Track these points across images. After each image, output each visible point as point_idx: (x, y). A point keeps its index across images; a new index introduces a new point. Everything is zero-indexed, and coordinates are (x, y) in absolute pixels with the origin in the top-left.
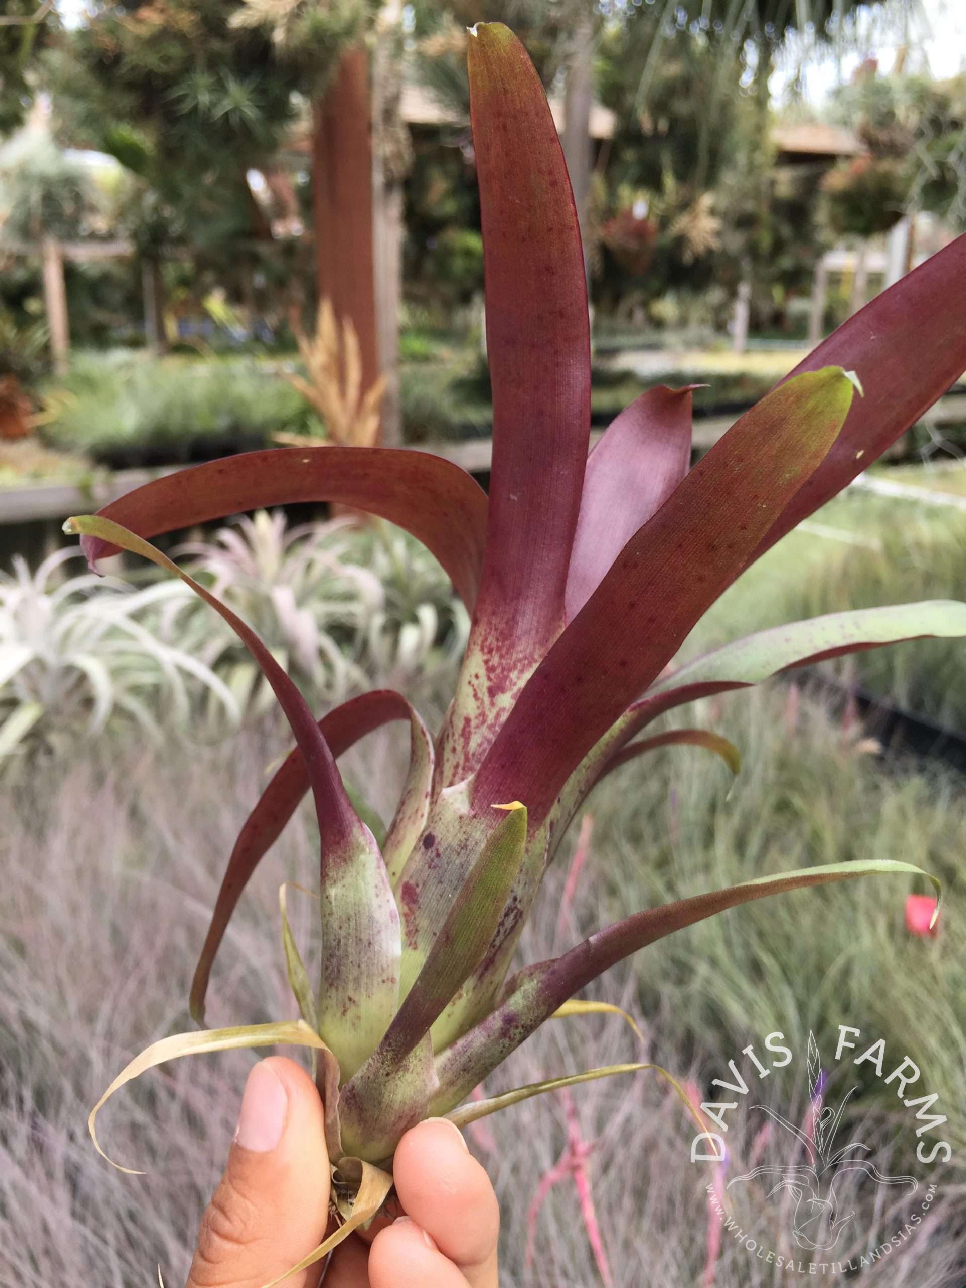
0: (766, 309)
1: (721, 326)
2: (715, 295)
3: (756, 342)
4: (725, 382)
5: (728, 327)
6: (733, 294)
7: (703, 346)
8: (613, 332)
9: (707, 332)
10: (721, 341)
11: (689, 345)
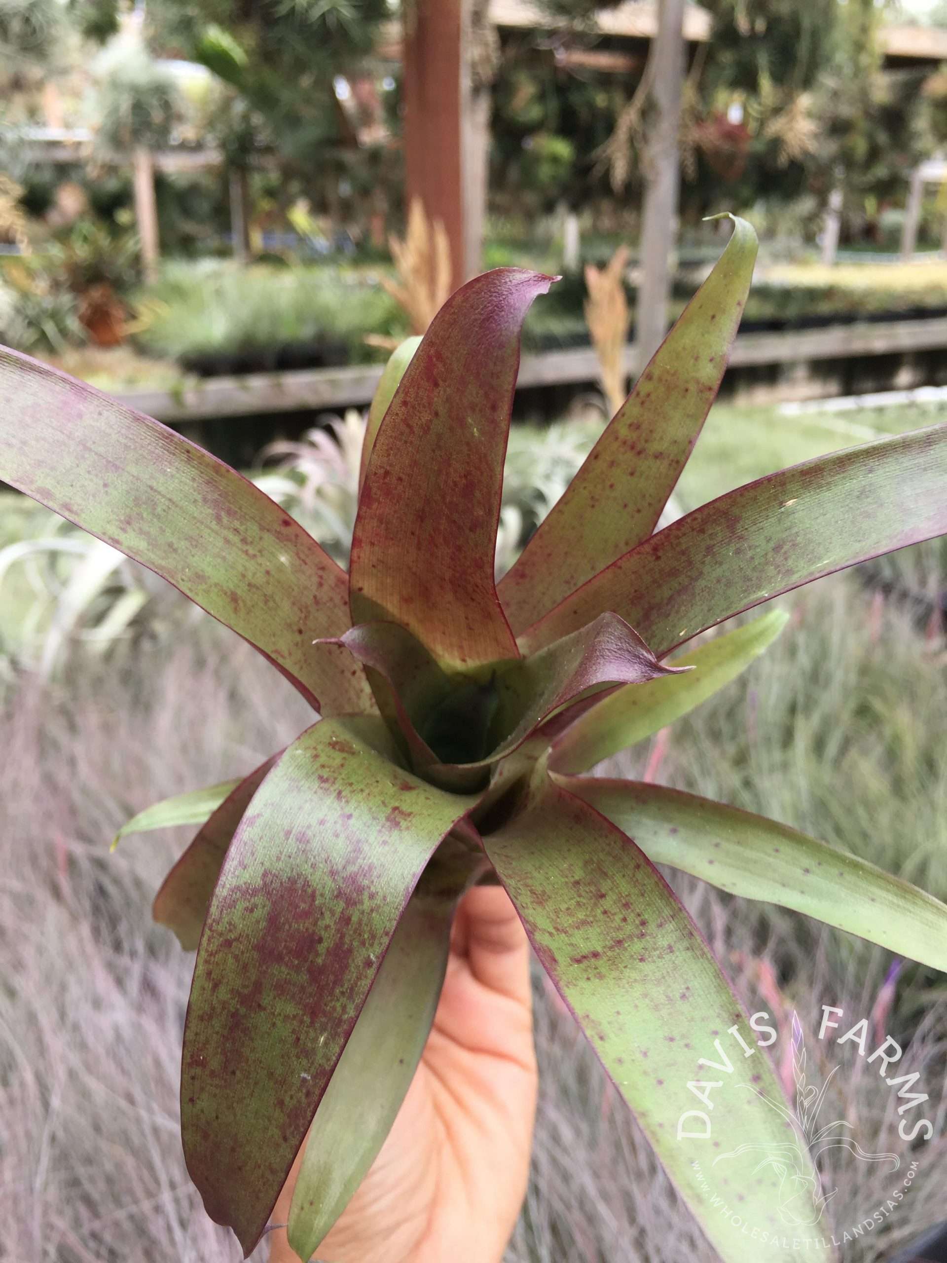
0: (857, 221)
1: (810, 238)
2: (806, 205)
3: (846, 254)
4: (813, 294)
5: (817, 240)
6: (823, 203)
7: (791, 258)
8: (698, 243)
9: (796, 243)
10: (810, 253)
11: (776, 257)
